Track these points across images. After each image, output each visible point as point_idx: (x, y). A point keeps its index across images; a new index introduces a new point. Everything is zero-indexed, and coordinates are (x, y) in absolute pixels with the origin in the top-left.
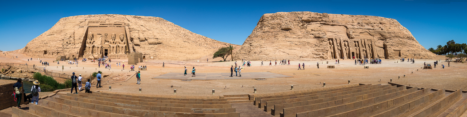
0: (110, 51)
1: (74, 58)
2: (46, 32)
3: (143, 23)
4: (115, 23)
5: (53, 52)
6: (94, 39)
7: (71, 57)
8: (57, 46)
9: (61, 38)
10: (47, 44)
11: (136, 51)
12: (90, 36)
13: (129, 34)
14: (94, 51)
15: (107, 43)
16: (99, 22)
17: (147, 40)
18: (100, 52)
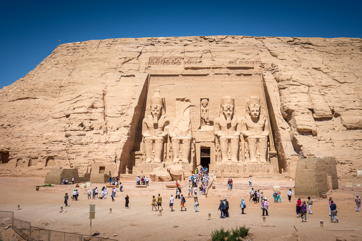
0: (218, 154)
1: (106, 176)
2: (5, 88)
3: (320, 59)
4: (230, 63)
5: (33, 155)
6: (167, 116)
7: (95, 173)
8: (46, 134)
9: (59, 110)
10: (10, 130)
11: (305, 151)
12: (154, 106)
13: (279, 98)
14: (169, 154)
15: (206, 128)
16: (182, 62)
17: (337, 115)
18: (186, 155)
